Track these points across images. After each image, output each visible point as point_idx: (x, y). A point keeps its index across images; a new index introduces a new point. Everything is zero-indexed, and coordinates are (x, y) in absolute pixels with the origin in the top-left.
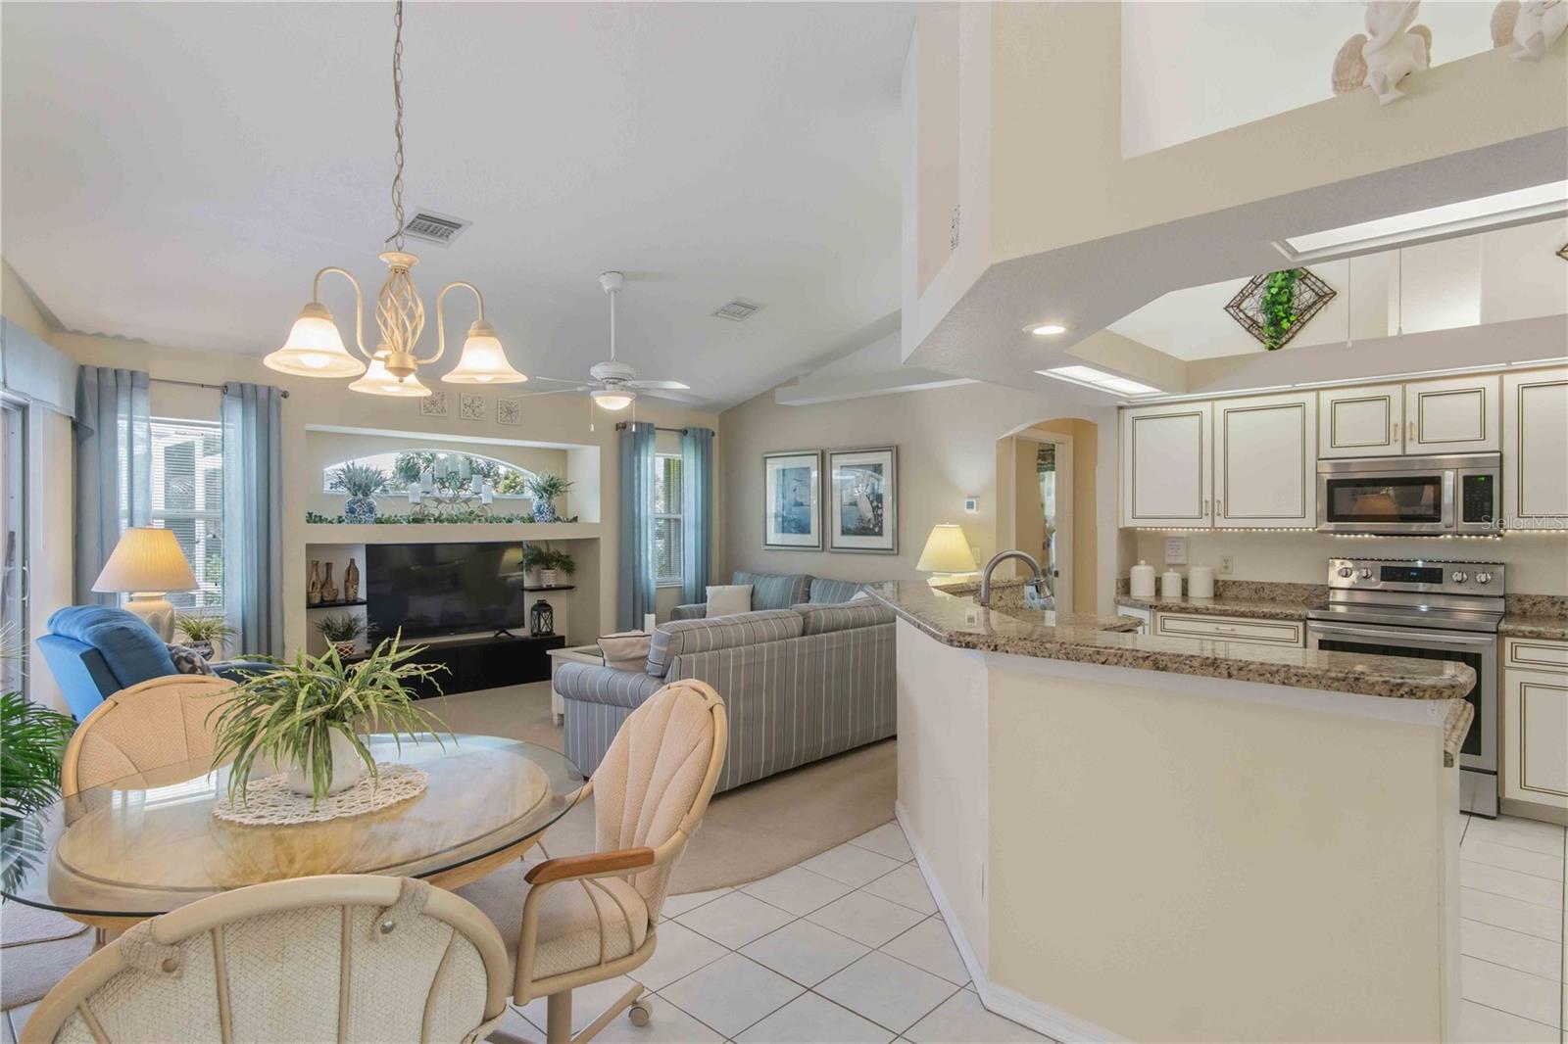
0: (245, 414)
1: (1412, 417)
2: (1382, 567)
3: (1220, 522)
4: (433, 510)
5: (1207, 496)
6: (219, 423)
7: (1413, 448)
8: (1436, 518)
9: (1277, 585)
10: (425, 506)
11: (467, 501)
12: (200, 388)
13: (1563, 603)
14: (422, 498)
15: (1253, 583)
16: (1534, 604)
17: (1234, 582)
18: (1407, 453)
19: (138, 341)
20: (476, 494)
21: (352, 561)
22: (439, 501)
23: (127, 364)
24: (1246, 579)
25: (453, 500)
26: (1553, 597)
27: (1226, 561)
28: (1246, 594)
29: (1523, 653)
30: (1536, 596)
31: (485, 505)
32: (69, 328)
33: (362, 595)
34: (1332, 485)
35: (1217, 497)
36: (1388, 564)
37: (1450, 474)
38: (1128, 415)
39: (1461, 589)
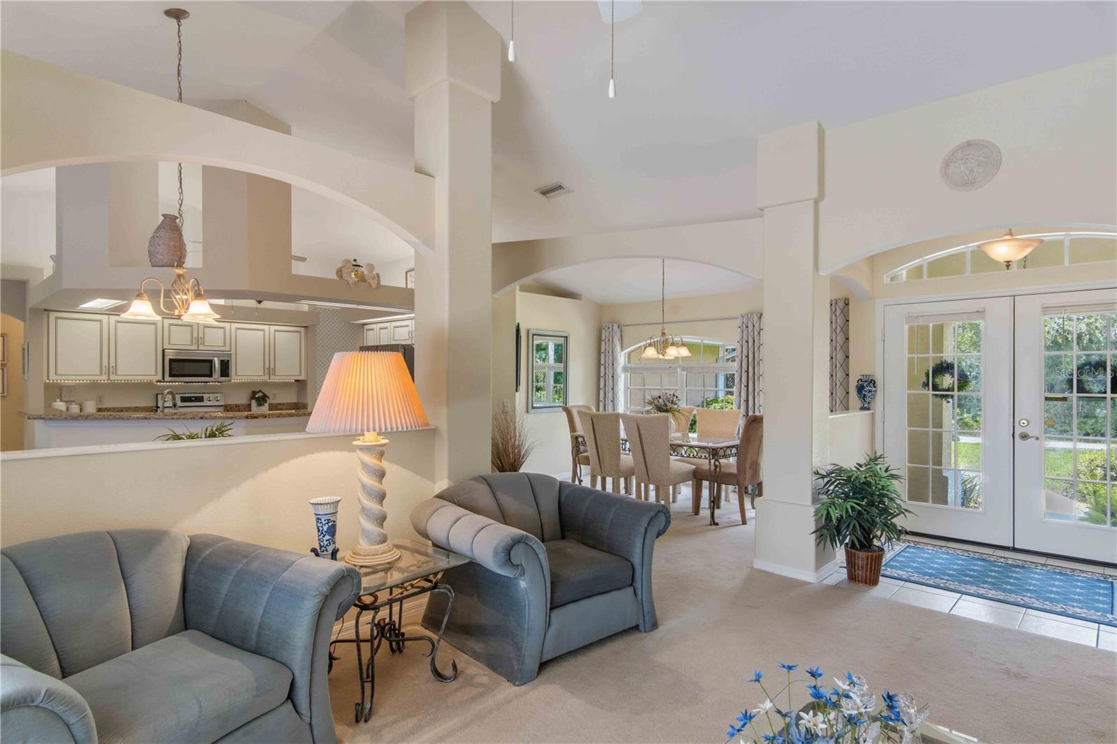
1: (201, 335)
2: (181, 397)
3: (113, 377)
5: (105, 363)
7: (201, 347)
8: (210, 376)
13: (239, 406)
17: (107, 407)
18: (199, 350)
26: (236, 404)
27: (100, 398)
30: (232, 404)
34: (171, 361)
35: (111, 366)
36: (182, 395)
37: (216, 359)
38: (53, 315)
39: (210, 404)
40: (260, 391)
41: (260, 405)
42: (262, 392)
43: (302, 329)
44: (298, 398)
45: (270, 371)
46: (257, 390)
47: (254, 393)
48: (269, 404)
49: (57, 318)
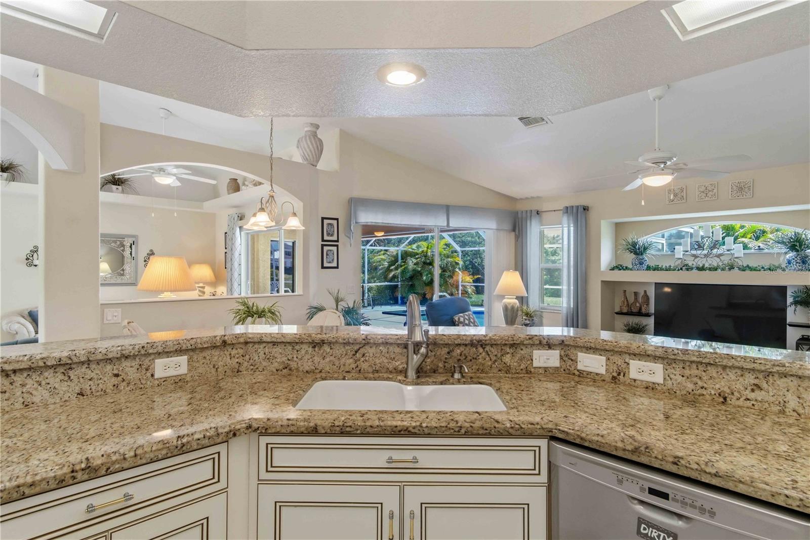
0: (568, 220)
4: (690, 262)
6: (561, 226)
10: (685, 260)
11: (719, 256)
12: (554, 212)
14: (683, 255)
19: (538, 197)
20: (728, 250)
21: (645, 292)
22: (695, 256)
23: (535, 207)
25: (706, 256)
31: (736, 258)
32: (518, 198)
33: (652, 309)
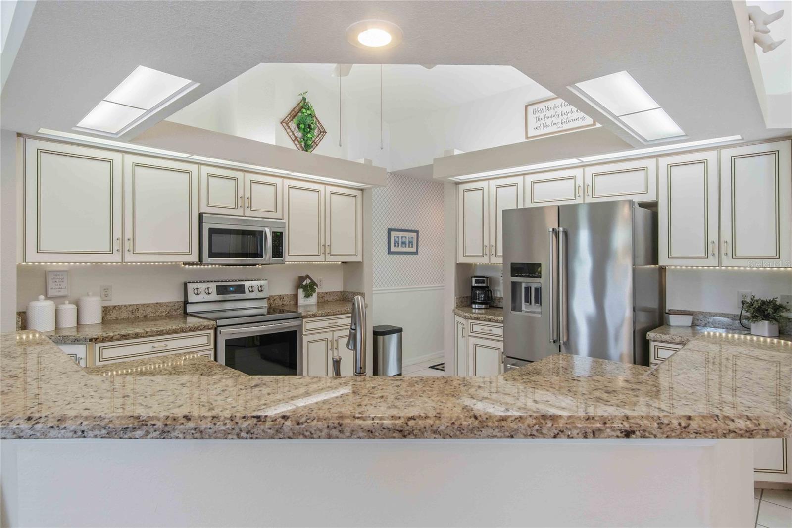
1: (248, 195)
2: (217, 286)
3: (129, 257)
5: (118, 234)
7: (248, 213)
8: (260, 255)
9: (148, 305)
13: (283, 298)
15: (130, 305)
16: (274, 300)
17: (115, 307)
18: (246, 215)
24: (124, 304)
26: (280, 295)
27: (106, 290)
28: (124, 315)
29: (309, 326)
30: (275, 296)
34: (212, 231)
35: (126, 238)
36: (219, 284)
37: (267, 230)
38: (33, 145)
39: (253, 295)
40: (308, 277)
41: (308, 295)
42: (310, 279)
43: (359, 193)
44: (345, 284)
45: (325, 249)
46: (304, 275)
47: (302, 279)
48: (318, 294)
49: (40, 151)
